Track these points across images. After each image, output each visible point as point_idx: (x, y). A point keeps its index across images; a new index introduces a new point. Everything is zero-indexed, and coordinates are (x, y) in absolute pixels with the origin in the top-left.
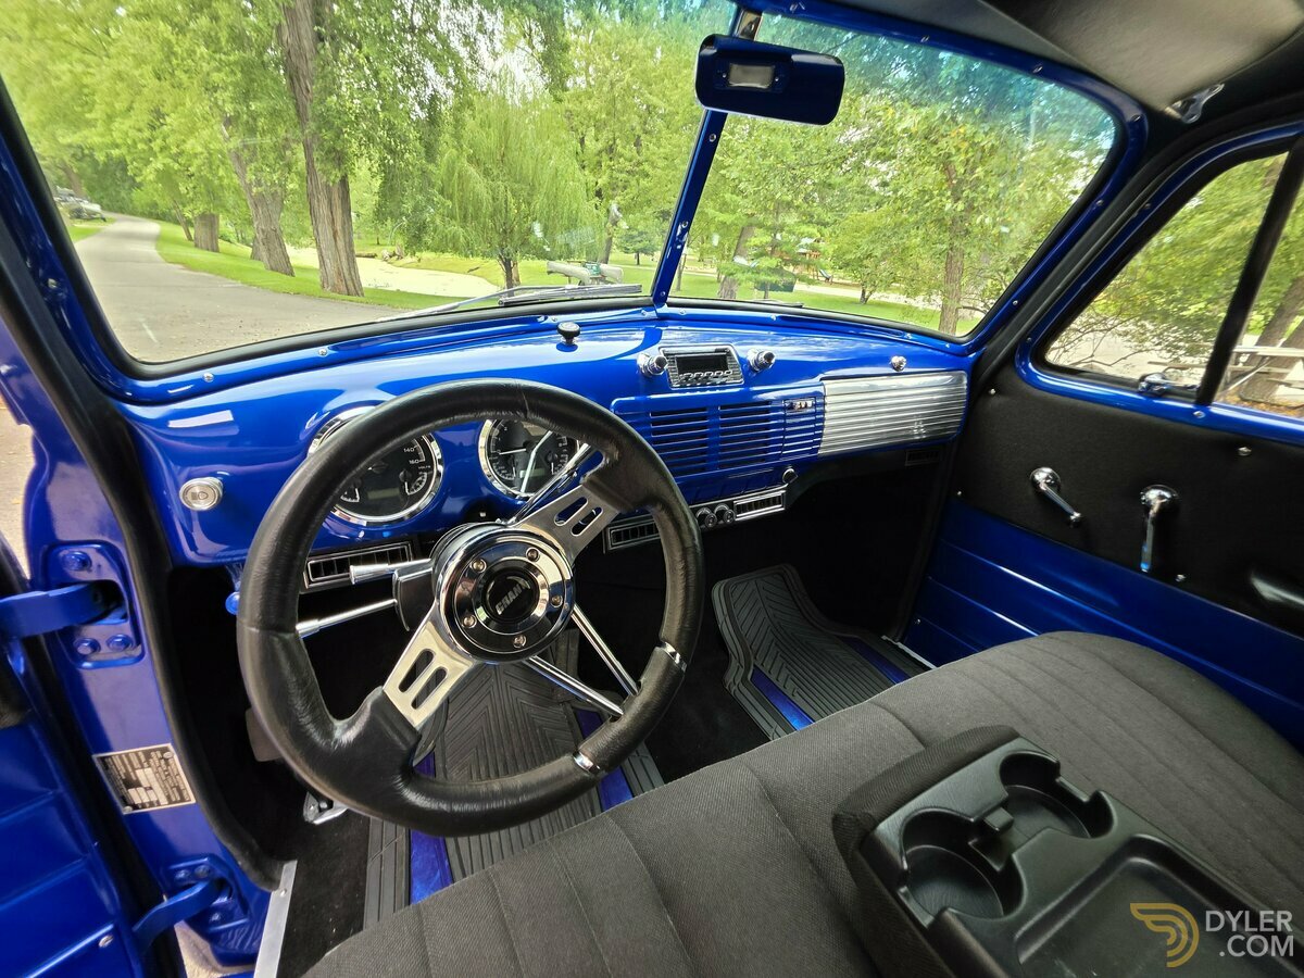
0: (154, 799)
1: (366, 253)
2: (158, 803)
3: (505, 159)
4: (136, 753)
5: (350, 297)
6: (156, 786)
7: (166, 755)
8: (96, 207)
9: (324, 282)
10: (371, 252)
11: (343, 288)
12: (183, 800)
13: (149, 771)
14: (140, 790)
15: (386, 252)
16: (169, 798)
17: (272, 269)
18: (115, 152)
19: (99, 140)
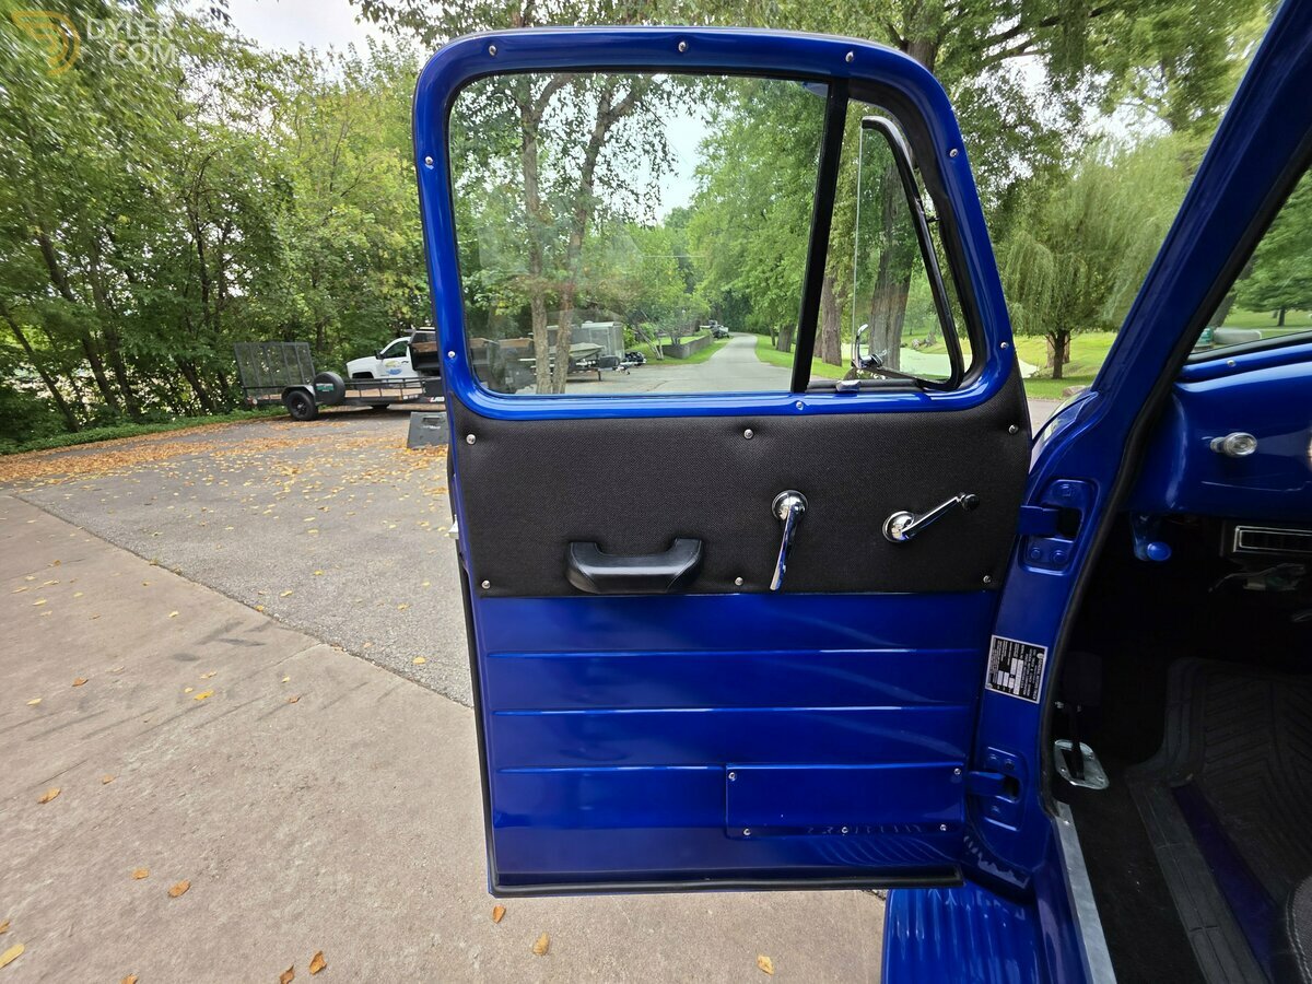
0: (1011, 687)
1: (908, 343)
2: (1012, 693)
3: (1082, 227)
4: (1021, 645)
6: (1019, 676)
7: (1039, 655)
12: (1031, 697)
13: (1021, 662)
14: (1007, 674)
16: (1021, 690)
18: (747, 291)
19: (741, 284)
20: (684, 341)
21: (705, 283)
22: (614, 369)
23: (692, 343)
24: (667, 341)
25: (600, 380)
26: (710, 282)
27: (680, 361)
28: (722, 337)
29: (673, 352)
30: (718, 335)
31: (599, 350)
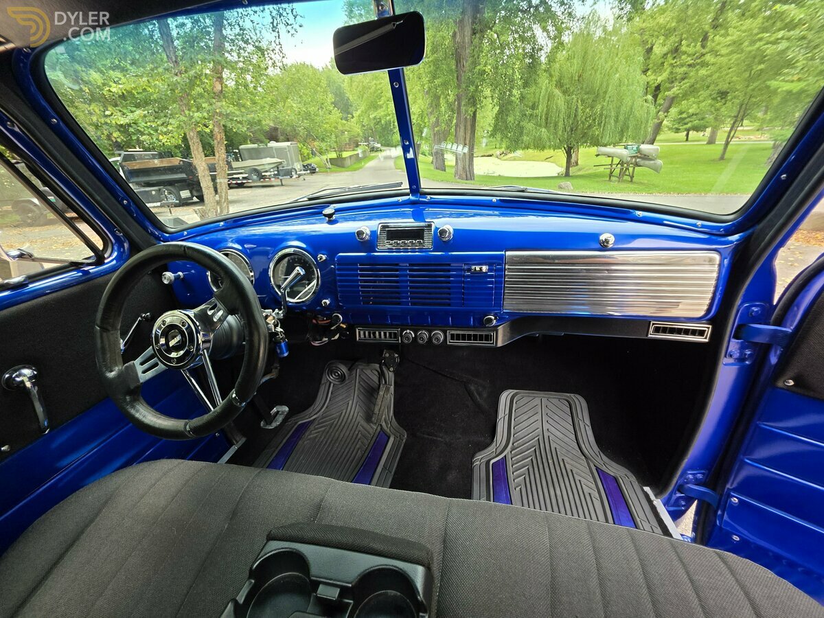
1: (488, 154)
3: (581, 79)
5: (467, 181)
8: (379, 145)
9: (456, 173)
10: (490, 153)
11: (464, 176)
15: (498, 152)
17: (437, 168)
18: (388, 118)
19: (382, 113)
20: (345, 154)
21: (359, 112)
22: (291, 177)
23: (351, 157)
24: (333, 155)
25: (282, 185)
26: (362, 112)
27: (343, 169)
28: (377, 151)
29: (338, 163)
30: (373, 149)
31: (281, 163)
